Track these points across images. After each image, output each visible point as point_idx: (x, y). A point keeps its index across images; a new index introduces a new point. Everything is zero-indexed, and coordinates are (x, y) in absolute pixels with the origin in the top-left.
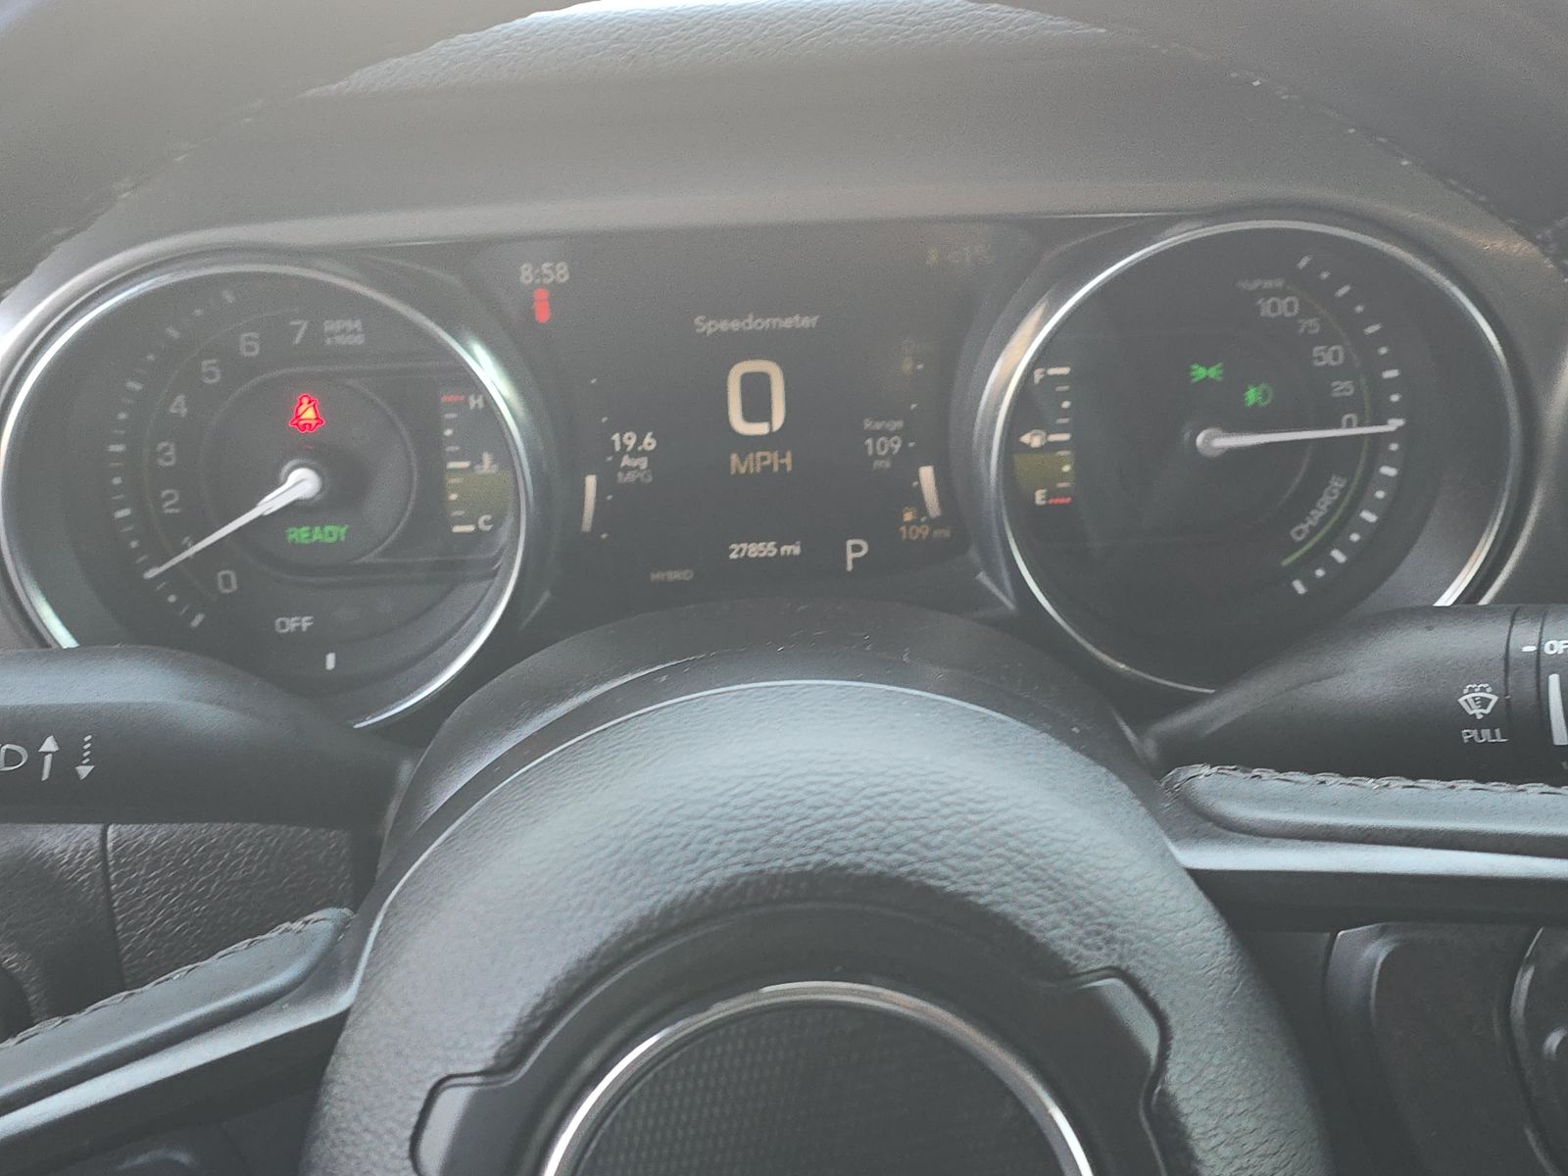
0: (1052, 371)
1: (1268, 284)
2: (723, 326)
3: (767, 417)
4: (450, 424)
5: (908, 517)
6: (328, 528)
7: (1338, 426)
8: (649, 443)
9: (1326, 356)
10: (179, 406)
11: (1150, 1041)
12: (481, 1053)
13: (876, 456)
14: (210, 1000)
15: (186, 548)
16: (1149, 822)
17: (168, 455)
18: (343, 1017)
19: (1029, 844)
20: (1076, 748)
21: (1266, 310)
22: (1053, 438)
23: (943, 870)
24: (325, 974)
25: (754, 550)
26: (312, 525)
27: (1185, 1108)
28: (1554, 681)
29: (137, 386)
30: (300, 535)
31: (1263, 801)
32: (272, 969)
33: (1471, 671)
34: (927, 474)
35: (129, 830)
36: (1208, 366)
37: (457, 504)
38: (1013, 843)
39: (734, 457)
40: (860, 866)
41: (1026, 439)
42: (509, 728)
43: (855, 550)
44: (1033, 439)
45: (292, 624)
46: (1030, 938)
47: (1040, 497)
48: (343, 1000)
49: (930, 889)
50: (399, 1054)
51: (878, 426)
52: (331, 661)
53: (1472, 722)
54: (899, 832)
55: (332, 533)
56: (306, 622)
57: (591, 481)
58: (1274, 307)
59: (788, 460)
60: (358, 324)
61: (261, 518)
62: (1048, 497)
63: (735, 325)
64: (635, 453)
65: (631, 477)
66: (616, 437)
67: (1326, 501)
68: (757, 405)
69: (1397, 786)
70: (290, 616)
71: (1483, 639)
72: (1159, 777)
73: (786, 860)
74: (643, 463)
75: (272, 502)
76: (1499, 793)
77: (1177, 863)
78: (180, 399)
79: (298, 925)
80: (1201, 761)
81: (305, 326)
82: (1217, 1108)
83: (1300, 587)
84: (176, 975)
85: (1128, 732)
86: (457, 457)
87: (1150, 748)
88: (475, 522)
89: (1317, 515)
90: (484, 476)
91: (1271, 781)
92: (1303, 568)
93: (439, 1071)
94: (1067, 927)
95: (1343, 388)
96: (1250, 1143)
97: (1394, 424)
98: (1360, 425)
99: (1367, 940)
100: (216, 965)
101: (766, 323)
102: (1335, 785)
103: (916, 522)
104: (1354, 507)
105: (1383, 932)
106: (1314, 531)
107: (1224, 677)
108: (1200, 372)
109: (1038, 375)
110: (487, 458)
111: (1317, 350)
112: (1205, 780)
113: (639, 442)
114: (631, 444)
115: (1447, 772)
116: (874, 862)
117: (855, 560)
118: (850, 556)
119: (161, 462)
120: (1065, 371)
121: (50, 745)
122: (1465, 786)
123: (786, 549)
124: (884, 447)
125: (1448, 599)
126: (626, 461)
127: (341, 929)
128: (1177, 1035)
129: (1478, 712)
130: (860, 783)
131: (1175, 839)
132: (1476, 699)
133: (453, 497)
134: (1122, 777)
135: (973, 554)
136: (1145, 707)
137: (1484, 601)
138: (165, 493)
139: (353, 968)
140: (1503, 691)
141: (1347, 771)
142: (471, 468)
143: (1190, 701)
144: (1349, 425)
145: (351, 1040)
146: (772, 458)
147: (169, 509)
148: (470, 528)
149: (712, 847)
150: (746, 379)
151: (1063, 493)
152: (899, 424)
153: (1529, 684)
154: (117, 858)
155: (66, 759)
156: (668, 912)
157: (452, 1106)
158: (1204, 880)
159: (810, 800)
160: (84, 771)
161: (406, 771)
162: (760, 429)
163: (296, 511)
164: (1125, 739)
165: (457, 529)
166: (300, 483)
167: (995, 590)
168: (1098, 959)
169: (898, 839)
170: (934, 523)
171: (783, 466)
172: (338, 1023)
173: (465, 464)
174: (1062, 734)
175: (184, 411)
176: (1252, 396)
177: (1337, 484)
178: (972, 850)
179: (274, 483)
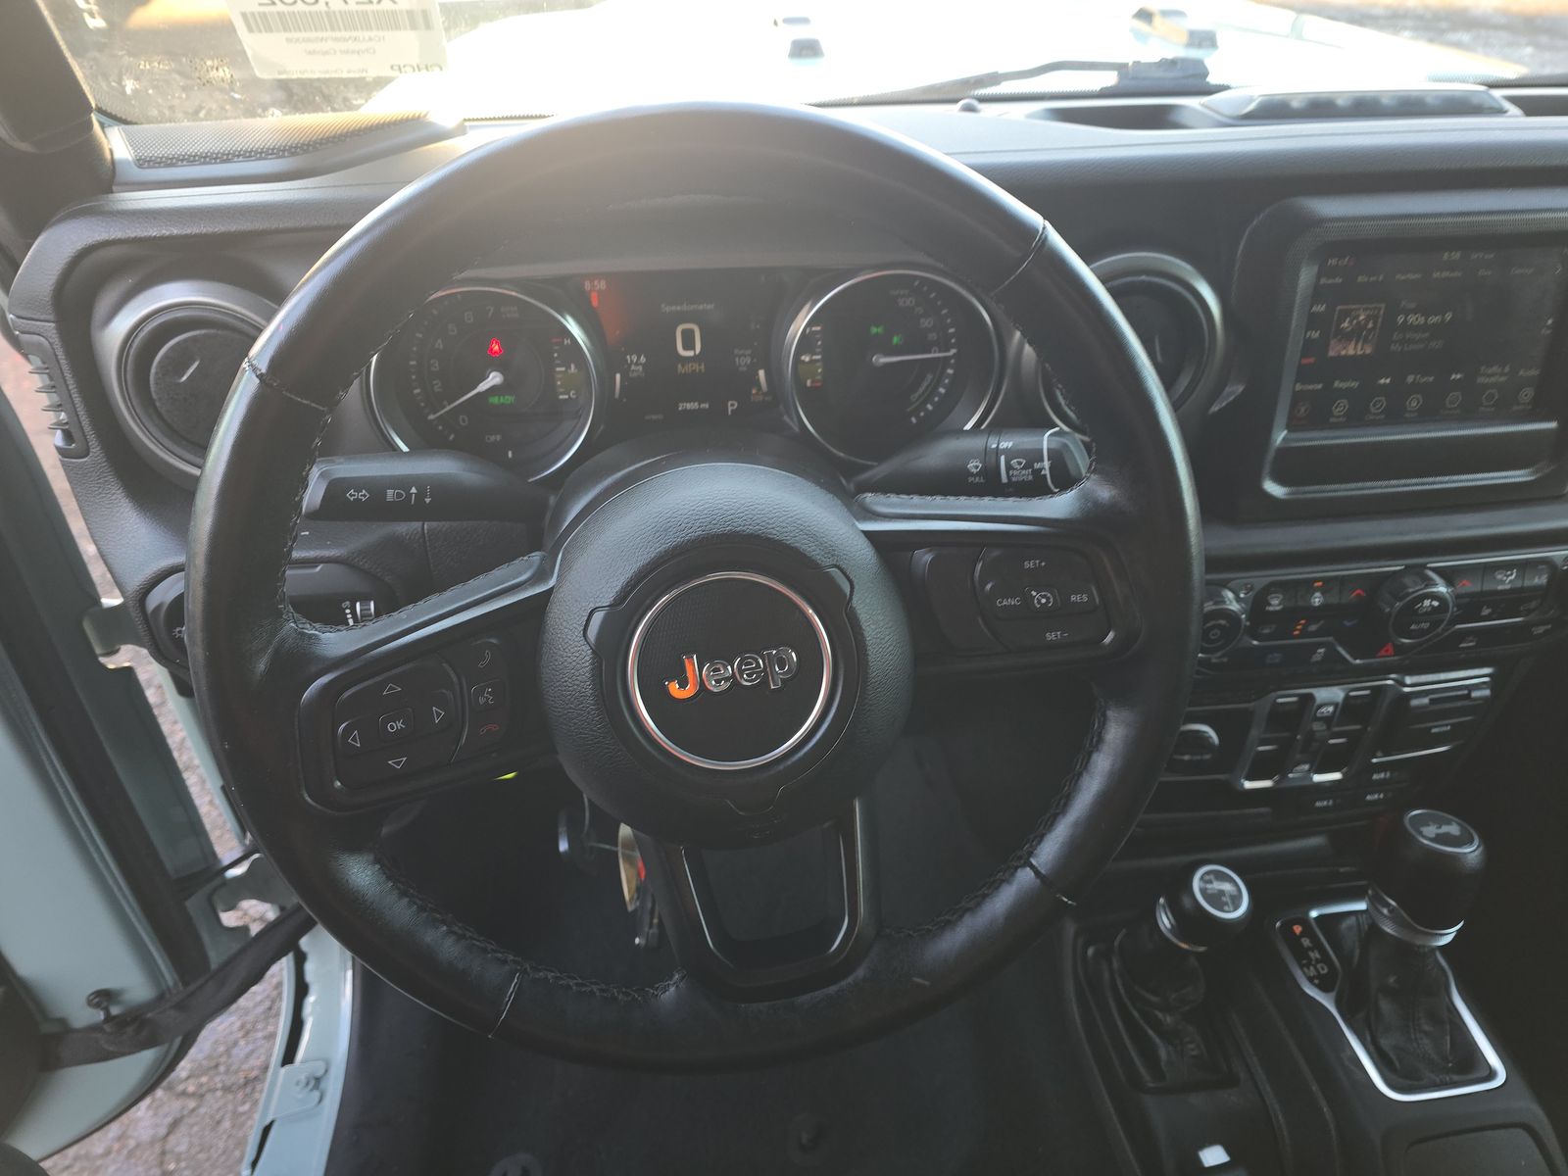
0: (814, 329)
1: (902, 292)
2: (674, 308)
3: (694, 348)
4: (556, 351)
5: (754, 391)
6: (506, 397)
7: (930, 352)
8: (643, 359)
9: (926, 323)
10: (439, 344)
11: (847, 590)
12: (607, 599)
13: (740, 365)
14: (498, 585)
15: (444, 407)
16: (848, 514)
17: (436, 366)
18: (552, 588)
19: (805, 522)
20: (821, 488)
21: (901, 304)
22: (814, 357)
23: (775, 532)
24: (541, 575)
25: (689, 406)
26: (499, 396)
27: (859, 612)
28: (1003, 458)
29: (420, 336)
30: (494, 400)
31: (889, 505)
32: (520, 574)
33: (972, 455)
34: (761, 373)
35: (434, 524)
36: (877, 327)
37: (561, 386)
38: (799, 522)
39: (680, 366)
40: (744, 531)
41: (803, 358)
42: (598, 483)
43: (732, 406)
44: (806, 358)
45: (492, 438)
46: (805, 555)
47: (809, 383)
48: (552, 583)
49: (769, 539)
50: (576, 601)
51: (741, 352)
52: (510, 454)
53: (972, 475)
54: (758, 518)
55: (509, 399)
56: (498, 438)
57: (618, 376)
58: (905, 302)
59: (703, 367)
60: (516, 308)
61: (479, 394)
62: (812, 382)
63: (679, 308)
64: (637, 364)
65: (635, 374)
66: (628, 357)
67: (925, 384)
68: (689, 344)
69: (938, 499)
70: (491, 435)
71: (977, 443)
72: (853, 498)
73: (717, 530)
74: (640, 368)
75: (483, 387)
76: (974, 501)
77: (857, 528)
78: (440, 341)
79: (526, 558)
80: (869, 492)
81: (492, 309)
82: (870, 612)
83: (914, 420)
84: (481, 577)
85: (844, 481)
86: (559, 366)
87: (852, 487)
88: (568, 394)
89: (921, 390)
90: (572, 374)
91: (894, 498)
92: (915, 412)
93: (592, 606)
94: (818, 551)
95: (932, 336)
96: (882, 624)
97: (953, 351)
98: (940, 352)
99: (926, 553)
100: (497, 573)
101: (692, 307)
102: (916, 499)
103: (757, 394)
104: (936, 388)
105: (930, 551)
106: (920, 396)
107: (881, 459)
108: (874, 330)
109: (808, 331)
110: (573, 366)
111: (922, 320)
112: (869, 498)
113: (639, 358)
114: (635, 360)
115: (957, 493)
116: (750, 529)
117: (732, 411)
118: (730, 409)
119: (433, 369)
120: (819, 328)
121: (414, 490)
122: (962, 498)
123: (703, 406)
124: (744, 361)
125: (968, 427)
126: (633, 367)
127: (543, 559)
128: (856, 587)
129: (975, 471)
130: (743, 502)
131: (857, 520)
132: (974, 466)
133: (559, 383)
134: (839, 498)
135: (781, 407)
136: (851, 470)
137: (983, 427)
138: (435, 382)
139: (553, 573)
140: (984, 462)
141: (921, 493)
142: (566, 371)
143: (867, 468)
144: (935, 352)
145: (555, 597)
146: (696, 366)
147: (437, 389)
148: (567, 397)
149: (689, 525)
150: (684, 332)
151: (818, 381)
152: (749, 352)
153: (993, 459)
154: (429, 537)
155: (420, 495)
156: (675, 548)
157: (598, 617)
158: (868, 534)
159: (725, 508)
160: (428, 500)
161: (552, 500)
162: (690, 353)
163: (493, 390)
164: (841, 483)
165: (561, 397)
166: (494, 379)
167: (791, 424)
168: (829, 562)
169: (758, 521)
170: (765, 394)
171: (700, 370)
172: (550, 591)
173: (563, 369)
174: (817, 482)
175: (441, 347)
176: (895, 340)
177: (929, 377)
178: (784, 525)
179: (484, 378)
